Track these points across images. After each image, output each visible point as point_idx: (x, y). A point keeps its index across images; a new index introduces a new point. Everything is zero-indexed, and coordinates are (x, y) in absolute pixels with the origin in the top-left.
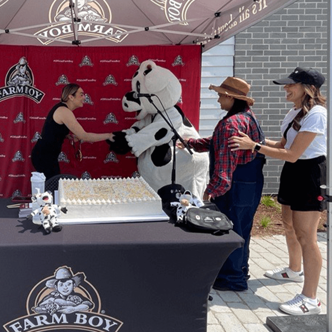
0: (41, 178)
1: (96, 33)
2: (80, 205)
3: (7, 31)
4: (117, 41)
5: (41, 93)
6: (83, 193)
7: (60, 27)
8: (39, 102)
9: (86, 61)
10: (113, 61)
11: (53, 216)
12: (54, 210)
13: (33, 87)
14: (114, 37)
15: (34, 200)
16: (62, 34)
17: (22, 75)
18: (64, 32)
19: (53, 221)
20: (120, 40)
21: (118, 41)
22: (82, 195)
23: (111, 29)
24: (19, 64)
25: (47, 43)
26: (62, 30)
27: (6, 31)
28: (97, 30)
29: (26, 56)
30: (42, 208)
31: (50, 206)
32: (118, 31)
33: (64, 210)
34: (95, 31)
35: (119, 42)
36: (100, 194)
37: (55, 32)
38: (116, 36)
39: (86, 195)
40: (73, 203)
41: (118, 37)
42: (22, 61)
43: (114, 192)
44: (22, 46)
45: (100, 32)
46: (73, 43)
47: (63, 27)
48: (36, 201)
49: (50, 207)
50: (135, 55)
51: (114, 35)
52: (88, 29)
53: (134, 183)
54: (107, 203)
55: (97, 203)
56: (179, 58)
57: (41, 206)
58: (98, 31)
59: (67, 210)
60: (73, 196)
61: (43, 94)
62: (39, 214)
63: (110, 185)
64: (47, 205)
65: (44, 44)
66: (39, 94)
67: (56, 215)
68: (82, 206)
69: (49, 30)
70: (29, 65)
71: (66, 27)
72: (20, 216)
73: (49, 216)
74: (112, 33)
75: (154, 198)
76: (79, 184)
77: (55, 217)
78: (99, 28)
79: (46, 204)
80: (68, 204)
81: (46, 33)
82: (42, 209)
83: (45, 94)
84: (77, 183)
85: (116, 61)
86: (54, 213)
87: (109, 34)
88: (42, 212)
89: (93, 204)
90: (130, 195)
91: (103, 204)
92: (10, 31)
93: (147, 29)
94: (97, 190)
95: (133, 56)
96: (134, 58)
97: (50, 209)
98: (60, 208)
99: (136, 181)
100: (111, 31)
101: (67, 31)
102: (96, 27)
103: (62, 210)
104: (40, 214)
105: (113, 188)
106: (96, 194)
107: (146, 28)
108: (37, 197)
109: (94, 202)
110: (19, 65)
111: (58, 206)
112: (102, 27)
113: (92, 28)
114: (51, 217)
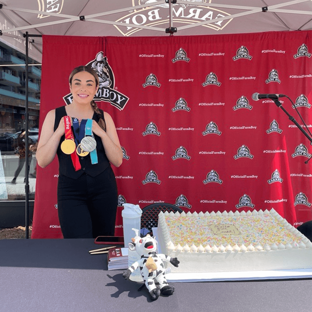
0: (136, 212)
1: (191, 18)
2: (196, 254)
3: (82, 18)
4: (217, 29)
5: (125, 97)
6: (195, 233)
7: (146, 13)
8: (122, 109)
9: (181, 55)
10: (215, 54)
11: (160, 272)
12: (162, 262)
13: (113, 89)
14: (213, 23)
15: (132, 247)
16: (148, 21)
17: (99, 74)
18: (151, 19)
19: (161, 279)
20: (221, 27)
21: (219, 28)
22: (196, 238)
23: (211, 13)
24: (96, 60)
25: (128, 34)
26: (147, 16)
27: (80, 17)
28: (192, 14)
29: (104, 51)
30: (144, 259)
31: (155, 256)
32: (219, 15)
33: (175, 262)
34: (189, 16)
35: (220, 30)
36: (221, 236)
37: (139, 20)
38: (217, 22)
39: (200, 237)
40: (186, 251)
41: (219, 23)
42: (99, 57)
43: (240, 233)
44: (99, 38)
45: (197, 17)
46: (168, 31)
47: (150, 13)
48: (135, 250)
49: (155, 258)
50: (244, 45)
51: (214, 21)
52: (181, 14)
53: (264, 218)
54: (235, 250)
55: (221, 251)
56: (303, 47)
57: (143, 257)
58: (194, 16)
59: (179, 262)
60: (183, 239)
61: (127, 99)
62: (139, 268)
63: (231, 221)
64: (151, 255)
65: (125, 35)
66: (121, 98)
67: (164, 270)
68: (198, 255)
69: (131, 17)
70: (108, 61)
71: (153, 13)
72: (110, 267)
73: (155, 273)
74: (211, 18)
75: (303, 244)
76: (187, 218)
77: (163, 273)
78: (195, 12)
79: (150, 253)
80: (178, 252)
81: (127, 21)
82: (145, 261)
83: (129, 99)
84: (184, 219)
85: (220, 54)
86: (161, 267)
87: (207, 19)
88: (144, 266)
89: (214, 252)
90: (264, 238)
91: (228, 251)
92: (85, 17)
93: (265, 10)
94: (215, 230)
95: (242, 47)
96: (243, 50)
97: (156, 261)
98: (169, 258)
99: (266, 216)
100: (210, 16)
101: (154, 17)
102: (191, 11)
103: (171, 262)
104: (141, 268)
105: (237, 226)
106: (216, 236)
107: (263, 8)
108: (135, 242)
109: (216, 249)
110: (96, 62)
111: (166, 256)
112: (199, 11)
113: (187, 12)
114: (158, 274)
